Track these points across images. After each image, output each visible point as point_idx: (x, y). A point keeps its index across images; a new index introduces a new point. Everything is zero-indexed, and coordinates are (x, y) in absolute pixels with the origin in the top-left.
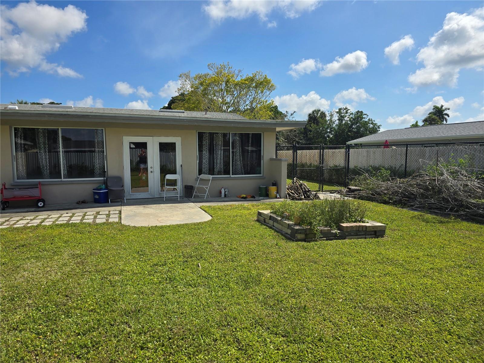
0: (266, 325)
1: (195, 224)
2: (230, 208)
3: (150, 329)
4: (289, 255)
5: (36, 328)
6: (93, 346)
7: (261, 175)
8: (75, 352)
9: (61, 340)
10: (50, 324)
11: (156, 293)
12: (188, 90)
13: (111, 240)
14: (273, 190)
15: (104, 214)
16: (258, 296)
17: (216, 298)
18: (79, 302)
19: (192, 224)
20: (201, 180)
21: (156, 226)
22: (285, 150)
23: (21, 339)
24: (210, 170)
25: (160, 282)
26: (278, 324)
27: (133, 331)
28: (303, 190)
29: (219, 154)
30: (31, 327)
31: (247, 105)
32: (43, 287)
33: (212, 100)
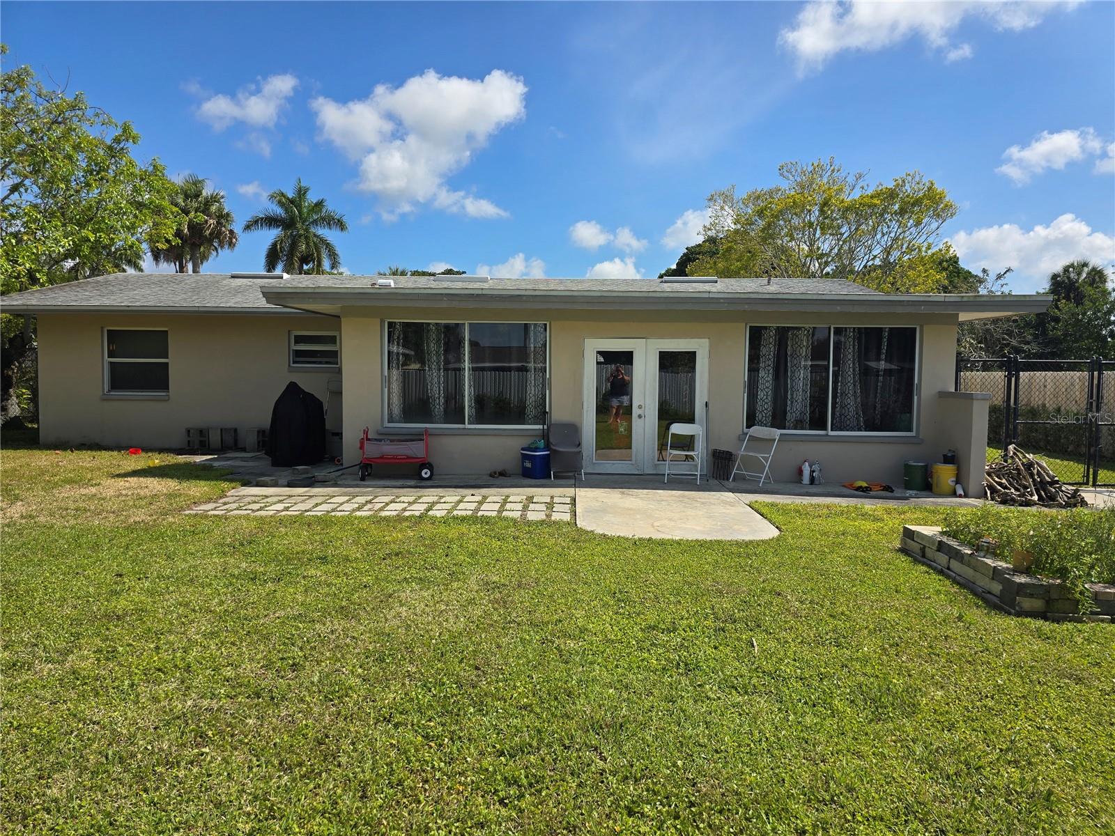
0: (935, 821)
1: (738, 544)
2: (825, 511)
3: (647, 773)
4: (996, 649)
5: (423, 724)
6: (531, 785)
7: (913, 434)
8: (496, 791)
9: (469, 759)
10: (449, 721)
11: (656, 692)
12: (726, 228)
13: (557, 561)
14: (945, 474)
15: (542, 503)
16: (912, 744)
17: (800, 729)
18: (501, 684)
19: (731, 543)
20: (753, 438)
21: (650, 539)
22: (978, 371)
23: (398, 742)
24: (774, 416)
25: (664, 669)
26: (971, 826)
27: (609, 770)
28: (1034, 480)
29: (801, 376)
30: (415, 720)
31: (875, 257)
32: (434, 641)
33: (784, 250)
